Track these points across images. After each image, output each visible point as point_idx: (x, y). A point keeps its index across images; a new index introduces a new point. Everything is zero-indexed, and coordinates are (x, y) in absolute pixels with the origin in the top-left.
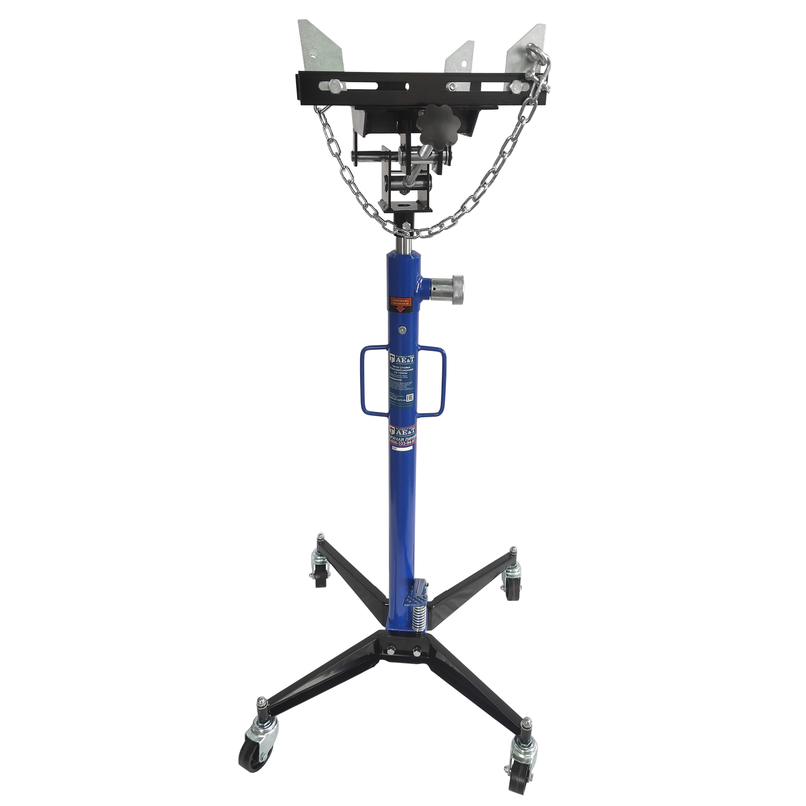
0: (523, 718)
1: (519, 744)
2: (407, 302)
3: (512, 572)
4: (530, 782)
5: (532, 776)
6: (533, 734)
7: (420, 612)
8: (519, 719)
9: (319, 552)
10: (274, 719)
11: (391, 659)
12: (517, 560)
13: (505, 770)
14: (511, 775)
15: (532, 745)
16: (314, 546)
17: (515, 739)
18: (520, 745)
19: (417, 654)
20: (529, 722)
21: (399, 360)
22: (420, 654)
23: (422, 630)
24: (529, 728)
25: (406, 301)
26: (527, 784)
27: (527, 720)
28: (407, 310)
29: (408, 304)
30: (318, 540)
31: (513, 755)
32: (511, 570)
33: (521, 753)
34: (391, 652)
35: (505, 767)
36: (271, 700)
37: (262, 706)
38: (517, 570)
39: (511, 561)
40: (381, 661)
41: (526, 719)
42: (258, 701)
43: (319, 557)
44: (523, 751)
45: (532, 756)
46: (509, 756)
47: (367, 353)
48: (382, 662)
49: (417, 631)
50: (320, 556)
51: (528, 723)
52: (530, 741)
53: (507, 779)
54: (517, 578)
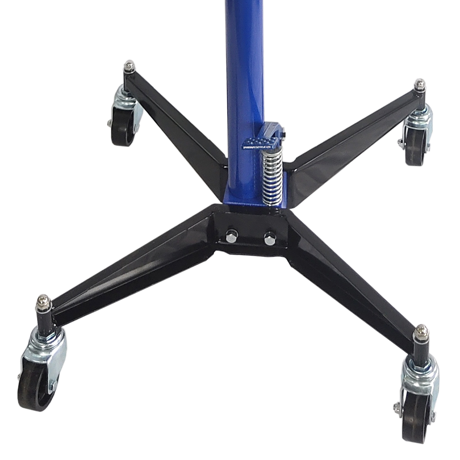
0: (416, 326)
1: (411, 367)
3: (419, 121)
4: (432, 423)
5: (434, 414)
6: (432, 351)
7: (273, 174)
8: (410, 328)
9: (127, 91)
10: (60, 330)
11: (231, 250)
12: (426, 102)
13: (394, 409)
14: (404, 415)
15: (431, 368)
16: (121, 81)
17: (407, 360)
18: (413, 368)
19: (270, 241)
20: (424, 331)
22: (274, 242)
23: (277, 204)
24: (424, 341)
26: (428, 426)
27: (422, 329)
30: (125, 71)
31: (405, 385)
32: (417, 118)
33: (415, 380)
34: (231, 239)
35: (395, 405)
36: (57, 302)
37: (43, 308)
38: (425, 117)
39: (416, 103)
40: (217, 253)
41: (421, 327)
42: (38, 301)
43: (127, 99)
44: (417, 377)
45: (432, 384)
46: (400, 386)
48: (219, 255)
49: (270, 205)
50: (128, 97)
51: (423, 333)
52: (427, 363)
53: (398, 422)
54: (424, 130)
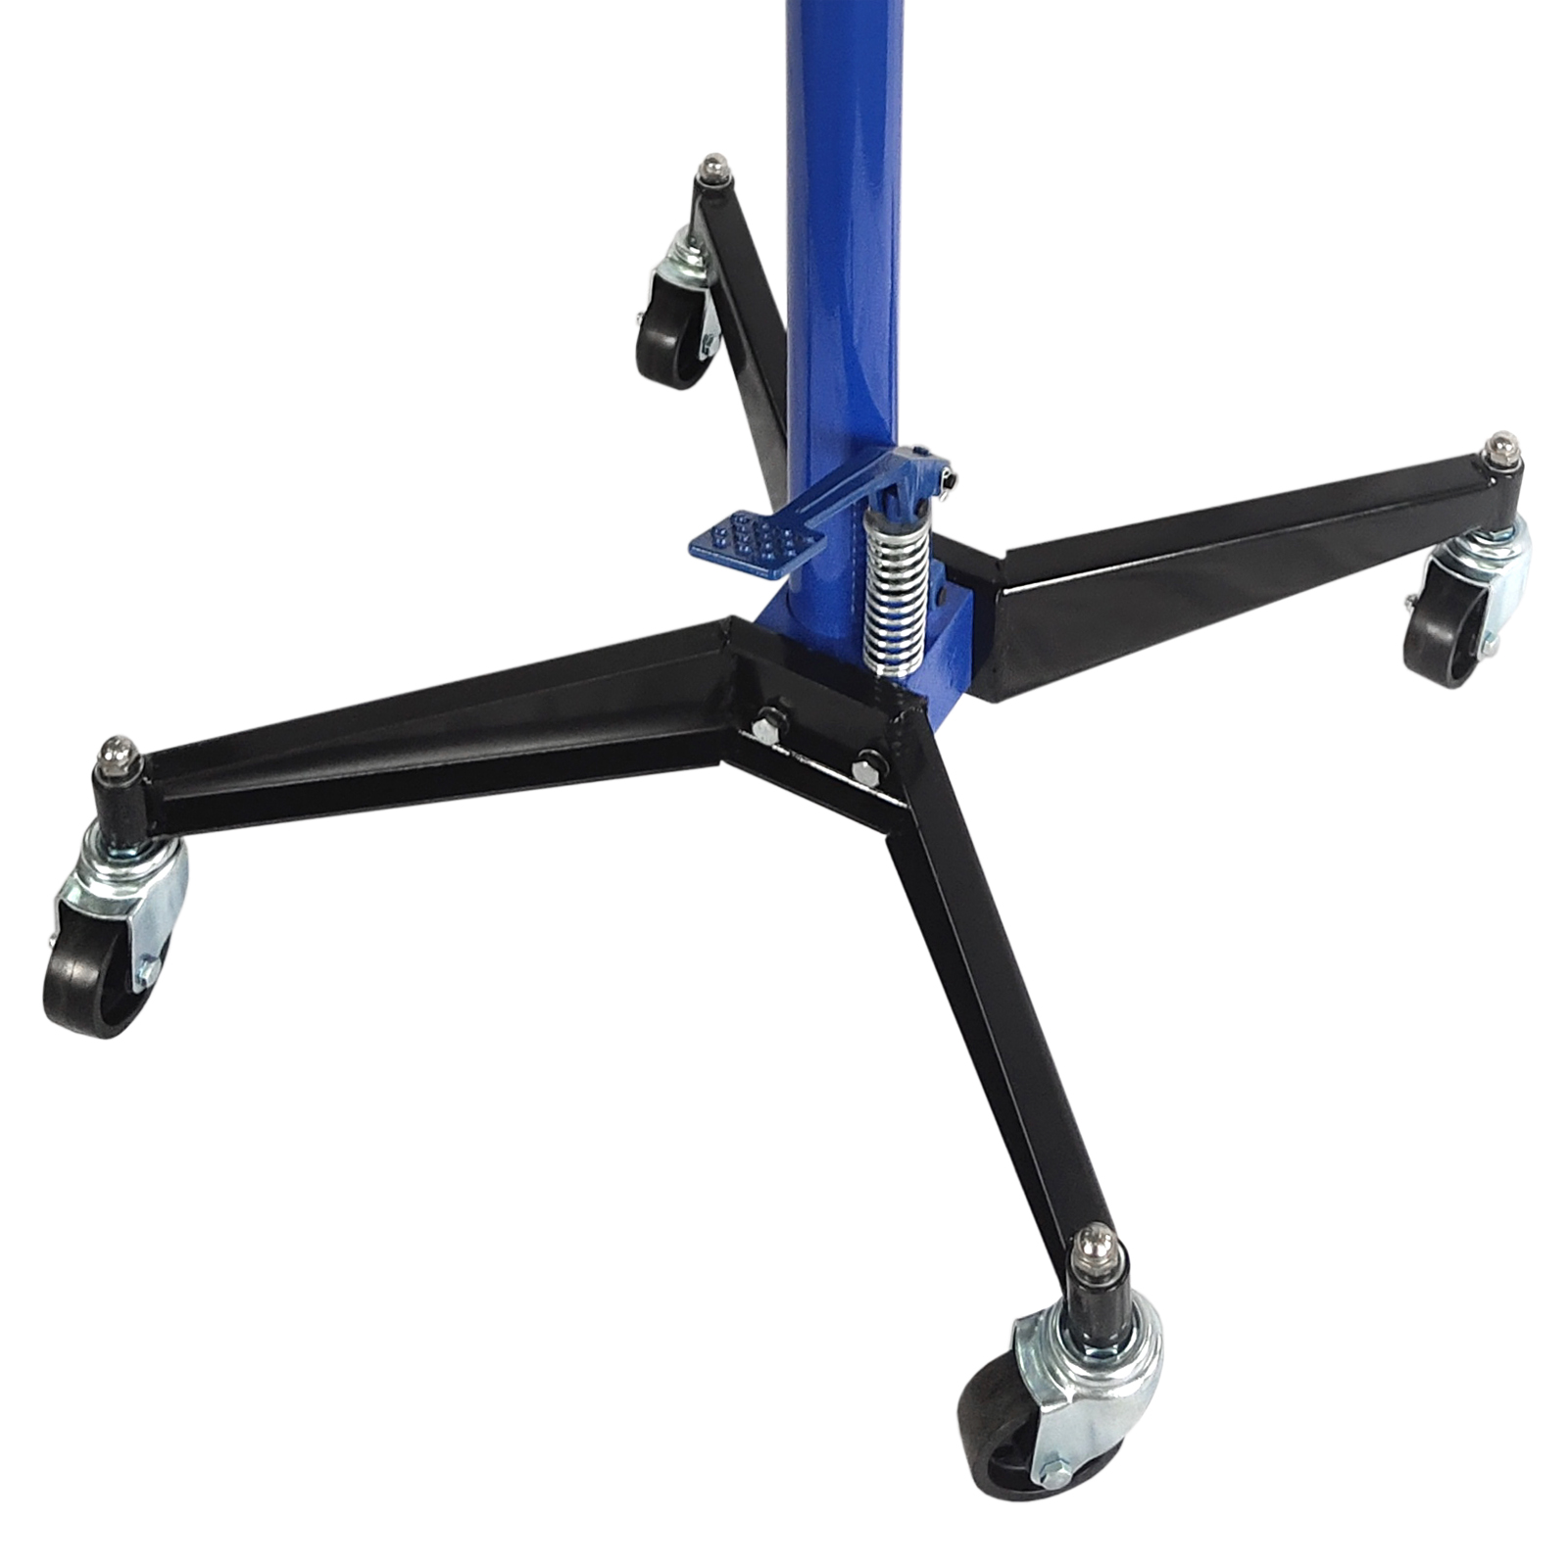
3: (1481, 558)
19: (866, 776)
22: (875, 783)
32: (1476, 548)
34: (765, 734)
54: (1481, 589)
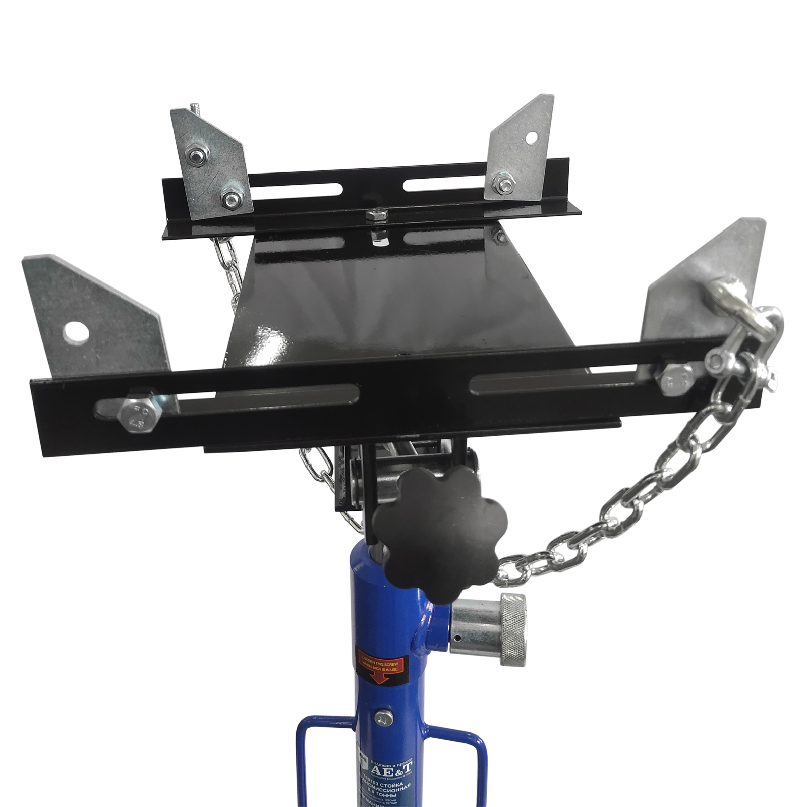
2: (395, 667)
21: (378, 770)
25: (392, 665)
28: (397, 680)
29: (396, 669)
47: (312, 733)
